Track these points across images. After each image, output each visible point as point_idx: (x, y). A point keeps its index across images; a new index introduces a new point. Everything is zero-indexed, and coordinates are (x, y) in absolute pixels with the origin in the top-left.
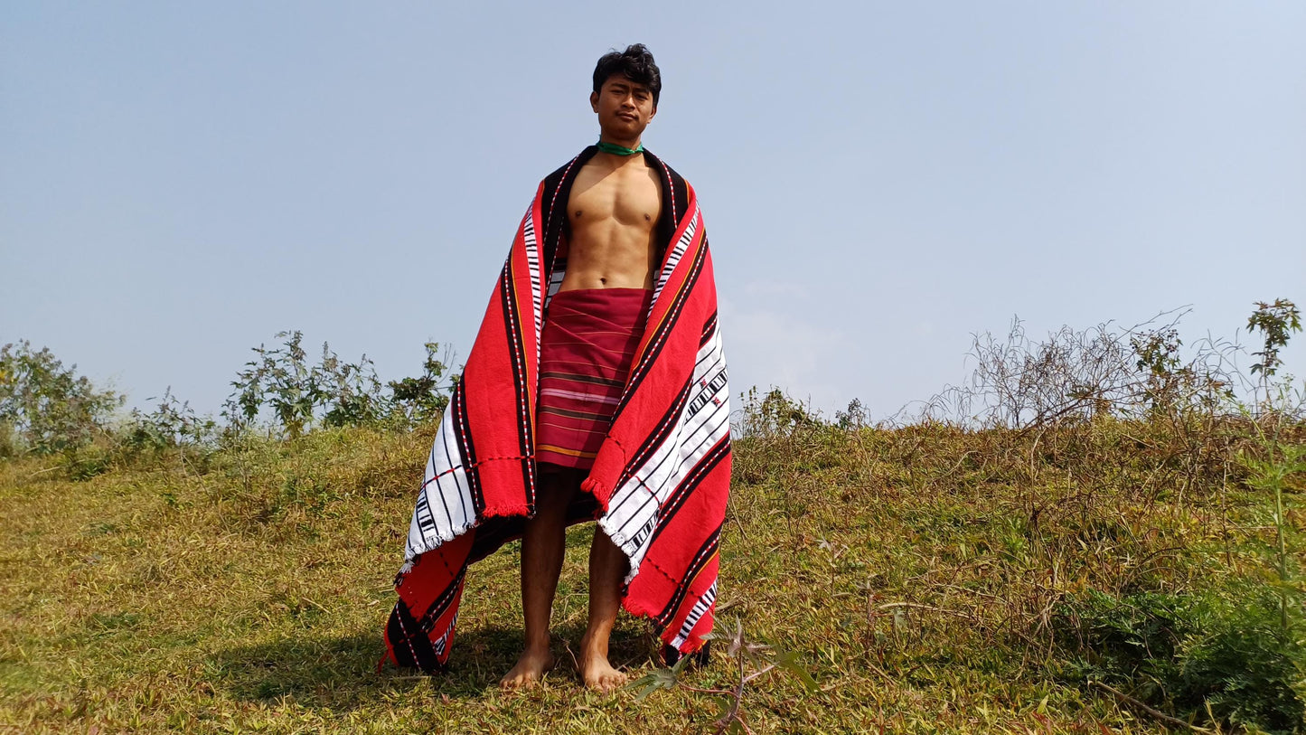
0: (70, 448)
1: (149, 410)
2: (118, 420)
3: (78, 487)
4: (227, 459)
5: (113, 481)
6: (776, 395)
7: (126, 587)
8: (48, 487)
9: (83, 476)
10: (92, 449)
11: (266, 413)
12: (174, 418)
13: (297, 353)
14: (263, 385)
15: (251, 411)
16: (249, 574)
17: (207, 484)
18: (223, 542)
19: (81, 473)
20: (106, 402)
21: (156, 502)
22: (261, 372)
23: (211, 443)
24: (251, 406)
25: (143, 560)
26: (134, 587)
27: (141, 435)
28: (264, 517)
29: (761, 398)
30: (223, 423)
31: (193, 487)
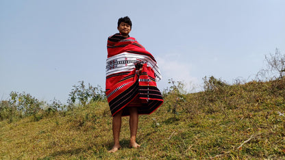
0: (34, 113)
1: (51, 103)
2: (44, 107)
3: (36, 123)
4: (69, 112)
5: (44, 121)
6: (212, 78)
7: (47, 148)
8: (29, 123)
9: (37, 120)
10: (39, 113)
11: (77, 101)
12: (57, 104)
13: (83, 86)
14: (76, 94)
15: (74, 101)
16: (79, 141)
17: (67, 118)
18: (71, 133)
19: (37, 119)
20: (42, 103)
21: (54, 124)
22: (75, 92)
23: (66, 109)
24: (73, 100)
25: (51, 140)
26: (49, 148)
27: (50, 109)
28: (81, 125)
29: (208, 79)
30: (68, 104)
31: (62, 120)
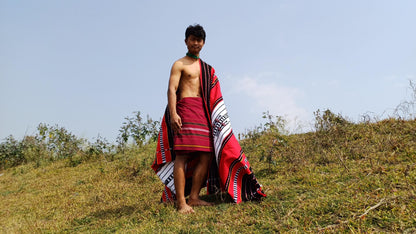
0: (70, 156)
1: (93, 142)
2: (84, 147)
3: (72, 169)
4: (120, 156)
5: (83, 166)
6: (328, 112)
7: (87, 205)
8: (63, 169)
9: (74, 165)
10: (77, 156)
11: (131, 140)
12: (101, 144)
13: (139, 119)
14: (129, 130)
15: (126, 139)
16: (132, 196)
17: (115, 163)
18: (121, 185)
19: (73, 164)
20: (81, 141)
21: (97, 171)
22: (128, 126)
23: (114, 151)
25: (93, 194)
26: (90, 205)
27: (92, 150)
28: (135, 174)
29: (322, 114)
30: (117, 144)
31: (109, 166)
